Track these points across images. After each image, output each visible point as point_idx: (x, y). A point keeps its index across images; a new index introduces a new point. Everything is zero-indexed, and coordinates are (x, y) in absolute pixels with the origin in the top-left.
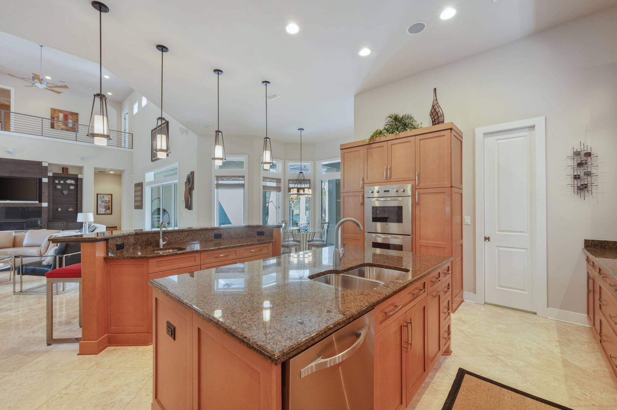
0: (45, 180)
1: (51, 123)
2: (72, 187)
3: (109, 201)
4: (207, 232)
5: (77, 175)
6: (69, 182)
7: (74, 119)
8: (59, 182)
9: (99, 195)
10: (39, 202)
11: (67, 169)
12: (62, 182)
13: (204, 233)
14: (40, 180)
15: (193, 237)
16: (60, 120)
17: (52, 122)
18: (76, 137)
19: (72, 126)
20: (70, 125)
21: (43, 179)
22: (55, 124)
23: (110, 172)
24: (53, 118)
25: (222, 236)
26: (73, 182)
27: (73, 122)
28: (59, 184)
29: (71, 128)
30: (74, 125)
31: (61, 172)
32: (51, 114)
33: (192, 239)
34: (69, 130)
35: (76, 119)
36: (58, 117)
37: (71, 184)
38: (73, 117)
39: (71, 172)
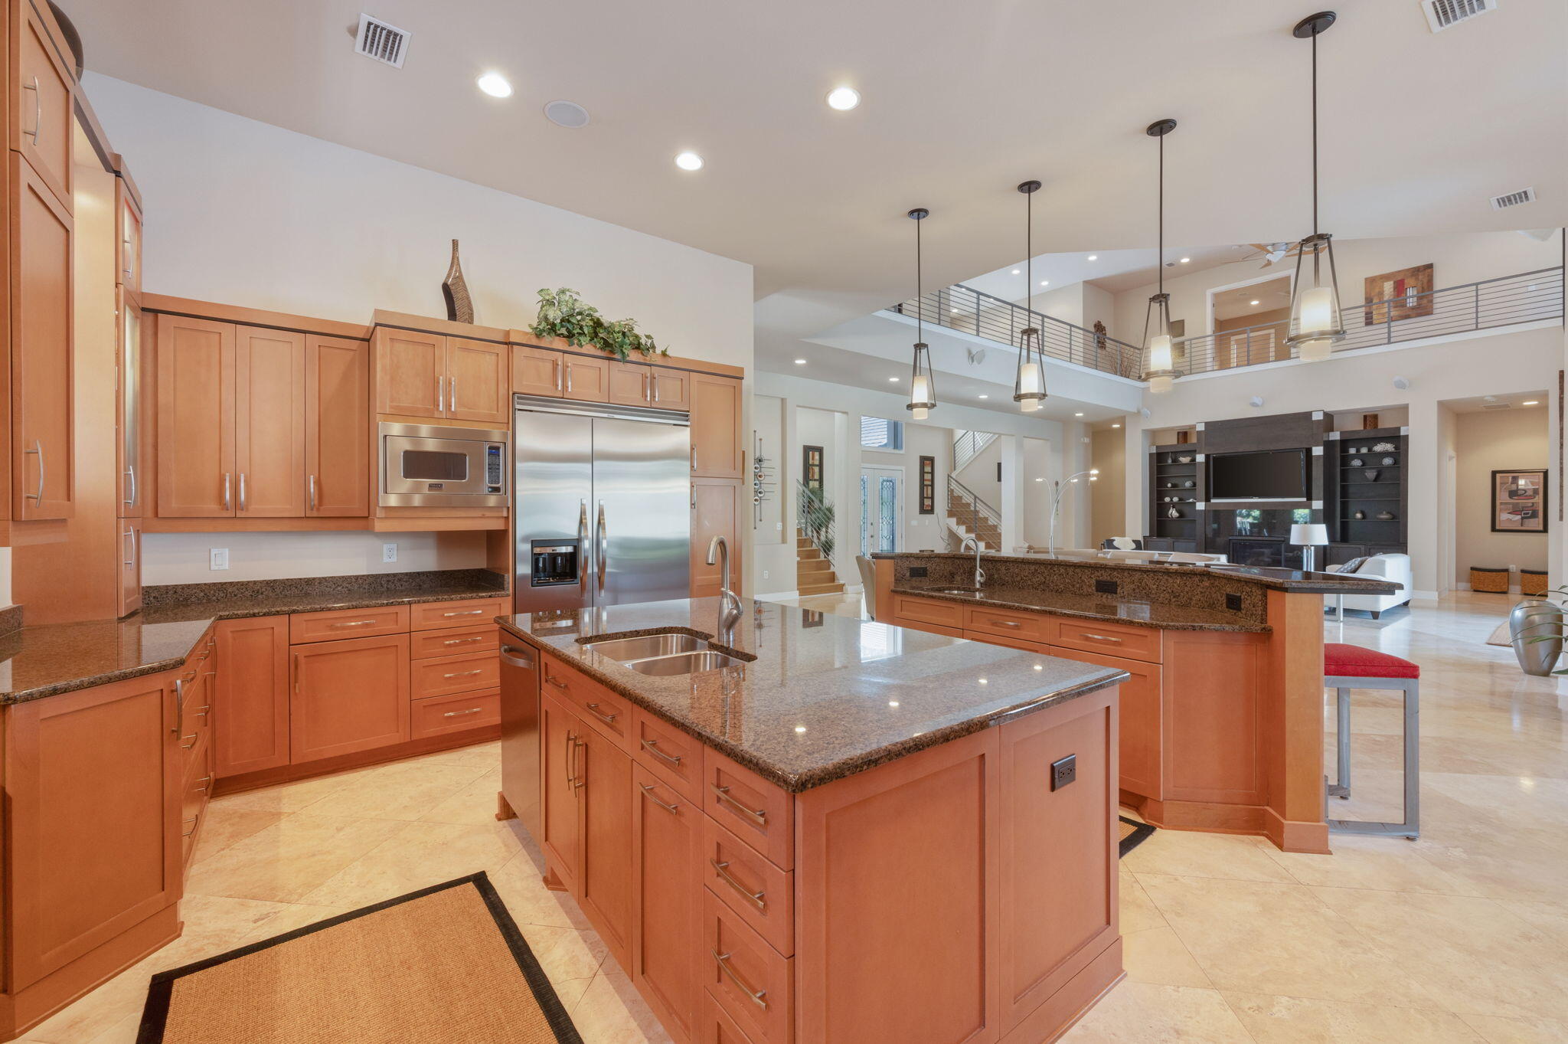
0: (1318, 451)
1: (1366, 314)
2: (1387, 461)
3: (1536, 492)
4: (1078, 570)
5: (1398, 429)
6: (1379, 448)
7: (1419, 284)
8: (1358, 451)
9: (1498, 476)
10: (1307, 500)
11: (1375, 417)
12: (1364, 450)
13: (1070, 573)
14: (1309, 451)
15: (1045, 578)
16: (1386, 298)
17: (1368, 310)
18: (1389, 333)
19: (1415, 304)
20: (1411, 302)
21: (1314, 449)
22: (1374, 312)
23: (1525, 404)
24: (1369, 300)
25: (1119, 589)
26: (1389, 447)
27: (1418, 293)
28: (1358, 455)
29: (1413, 308)
30: (1420, 298)
31: (1362, 429)
32: (1366, 293)
33: (1045, 582)
34: (1407, 317)
35: (1425, 281)
36: (1381, 293)
37: (1386, 454)
38: (1417, 279)
39: (1385, 423)
